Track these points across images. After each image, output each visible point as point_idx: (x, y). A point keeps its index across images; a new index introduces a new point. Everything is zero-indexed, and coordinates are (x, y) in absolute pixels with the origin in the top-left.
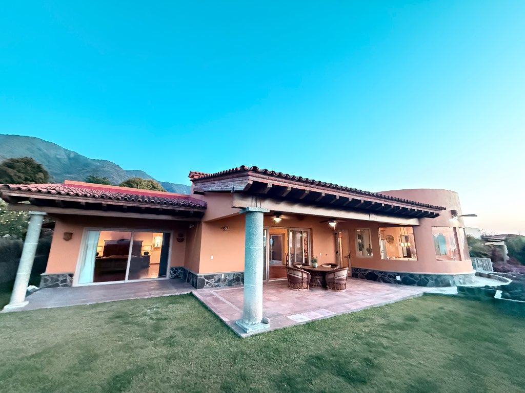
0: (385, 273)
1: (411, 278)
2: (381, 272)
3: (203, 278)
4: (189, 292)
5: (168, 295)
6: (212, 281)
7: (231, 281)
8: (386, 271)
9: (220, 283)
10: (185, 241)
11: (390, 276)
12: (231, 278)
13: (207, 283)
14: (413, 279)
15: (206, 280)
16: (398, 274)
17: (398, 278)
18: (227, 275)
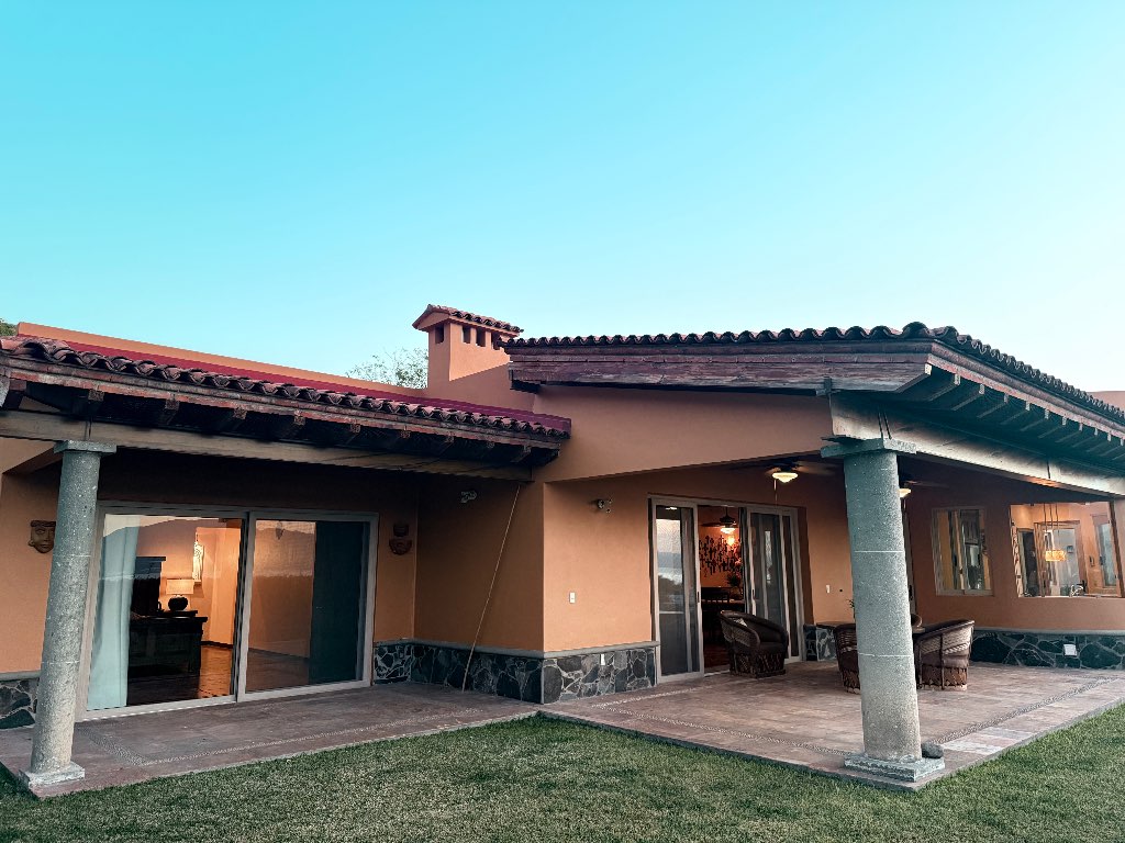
0: (1031, 638)
1: (1107, 648)
2: (1019, 636)
3: (555, 666)
4: (533, 713)
5: (481, 724)
6: (578, 677)
7: (623, 675)
8: (1034, 631)
9: (600, 684)
10: (414, 549)
11: (1045, 646)
12: (622, 664)
13: (568, 681)
14: (1112, 650)
15: (565, 674)
16: (1070, 639)
17: (1070, 650)
18: (612, 654)
